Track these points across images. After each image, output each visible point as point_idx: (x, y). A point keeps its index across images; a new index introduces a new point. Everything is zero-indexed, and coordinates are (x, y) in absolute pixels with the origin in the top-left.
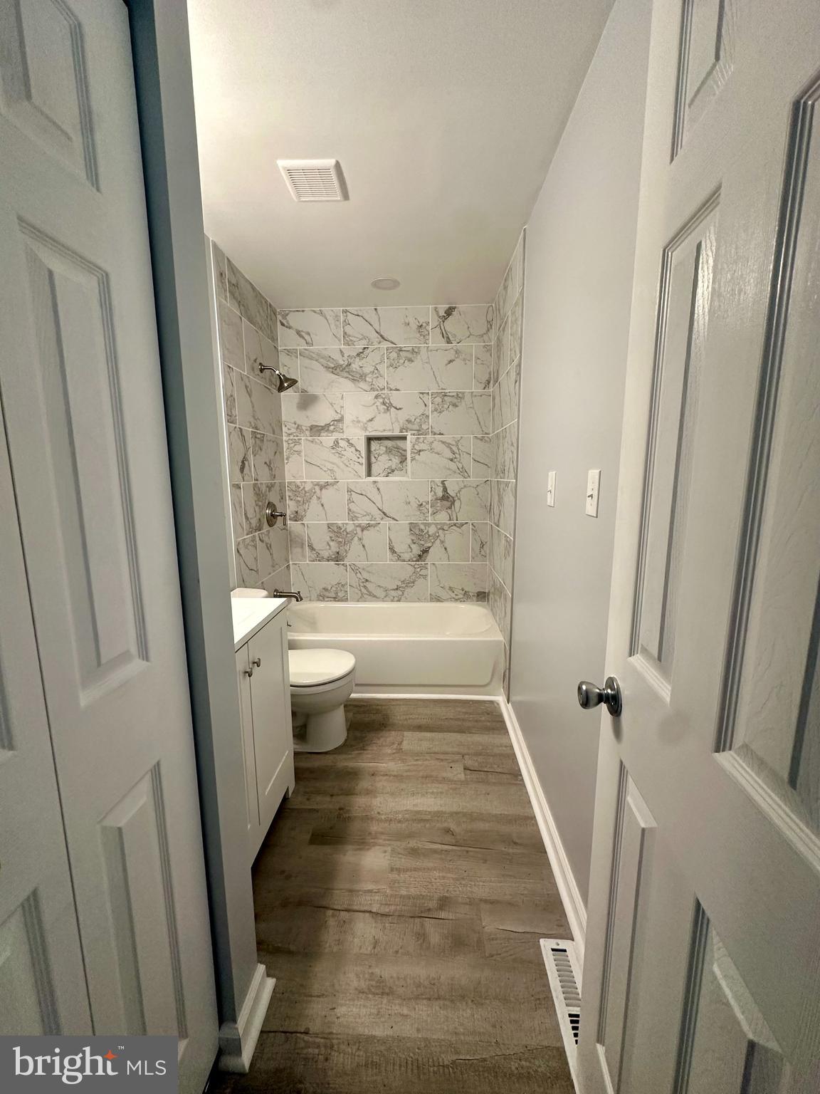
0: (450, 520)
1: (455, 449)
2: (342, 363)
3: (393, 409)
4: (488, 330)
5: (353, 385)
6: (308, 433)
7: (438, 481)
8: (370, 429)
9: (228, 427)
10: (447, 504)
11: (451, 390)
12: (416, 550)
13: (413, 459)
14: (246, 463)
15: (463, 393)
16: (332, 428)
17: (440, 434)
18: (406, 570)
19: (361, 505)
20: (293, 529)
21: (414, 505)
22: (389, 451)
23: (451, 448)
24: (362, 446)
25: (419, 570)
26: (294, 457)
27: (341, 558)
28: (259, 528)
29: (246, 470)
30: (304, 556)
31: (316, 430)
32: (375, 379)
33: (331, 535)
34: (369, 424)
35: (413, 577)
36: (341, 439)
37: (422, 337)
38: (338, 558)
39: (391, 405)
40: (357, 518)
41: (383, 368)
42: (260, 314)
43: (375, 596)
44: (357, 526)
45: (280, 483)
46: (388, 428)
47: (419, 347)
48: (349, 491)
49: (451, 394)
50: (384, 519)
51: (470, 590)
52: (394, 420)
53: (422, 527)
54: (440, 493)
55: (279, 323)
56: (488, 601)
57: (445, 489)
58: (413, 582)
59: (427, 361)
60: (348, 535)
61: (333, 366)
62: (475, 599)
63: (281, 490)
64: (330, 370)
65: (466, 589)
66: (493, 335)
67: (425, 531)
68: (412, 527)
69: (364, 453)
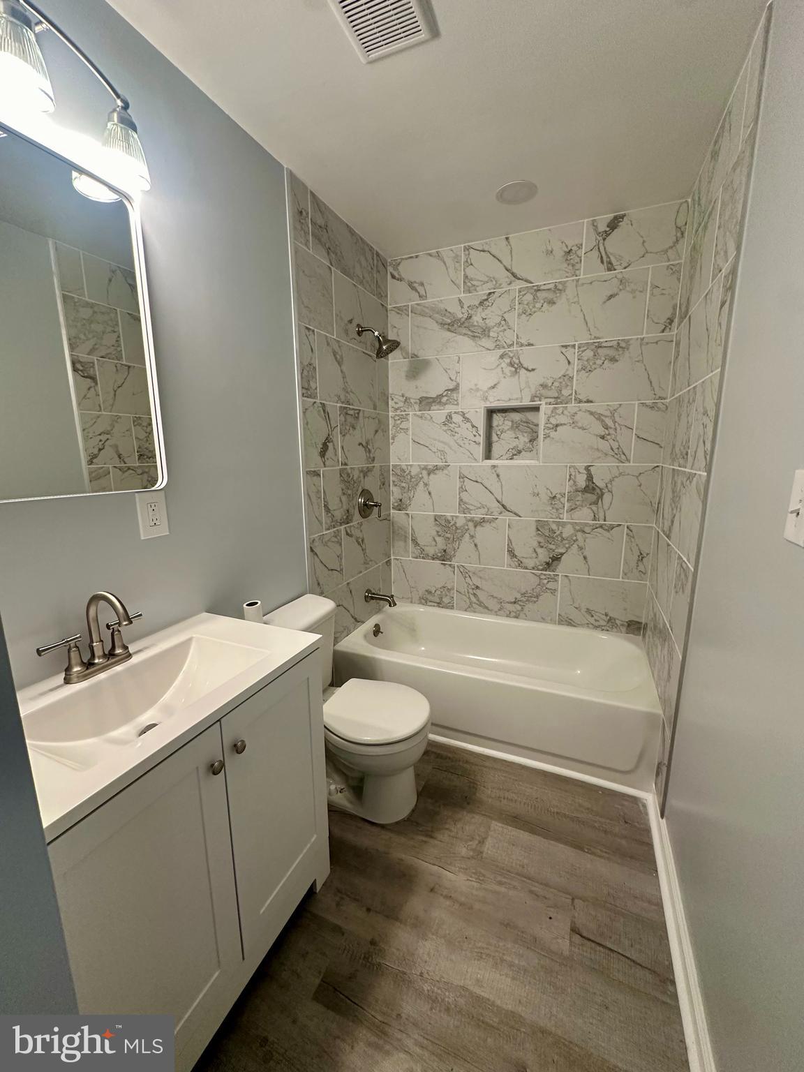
0: (595, 519)
1: (609, 422)
2: (460, 316)
3: (523, 372)
4: (677, 241)
5: (474, 344)
6: (417, 407)
7: (581, 465)
8: (491, 399)
9: (303, 403)
10: (593, 497)
11: (609, 338)
12: (544, 556)
13: (547, 436)
14: (330, 445)
15: (627, 341)
16: (444, 399)
17: (588, 401)
18: (526, 580)
19: (475, 495)
20: (396, 519)
21: (545, 497)
22: (515, 426)
23: (603, 421)
24: (481, 422)
25: (545, 581)
26: (401, 436)
27: (448, 557)
28: (348, 520)
29: (330, 453)
30: (406, 551)
31: (427, 402)
32: (501, 333)
33: (438, 529)
34: (491, 392)
35: (538, 590)
36: (455, 413)
37: (570, 267)
38: (444, 557)
39: (521, 365)
40: (468, 510)
41: (513, 318)
42: (361, 265)
43: (486, 608)
44: (470, 521)
45: (381, 466)
46: (515, 396)
47: (565, 282)
48: (462, 477)
49: (608, 344)
50: (503, 514)
51: (616, 617)
52: (523, 385)
53: (554, 527)
54: (582, 481)
55: (389, 276)
56: (644, 636)
57: (590, 478)
58: (537, 597)
59: (576, 299)
60: (458, 531)
61: (449, 321)
62: (624, 629)
63: (382, 475)
64: (446, 326)
65: (611, 614)
66: (684, 248)
67: (558, 533)
68: (540, 526)
69: (482, 431)
